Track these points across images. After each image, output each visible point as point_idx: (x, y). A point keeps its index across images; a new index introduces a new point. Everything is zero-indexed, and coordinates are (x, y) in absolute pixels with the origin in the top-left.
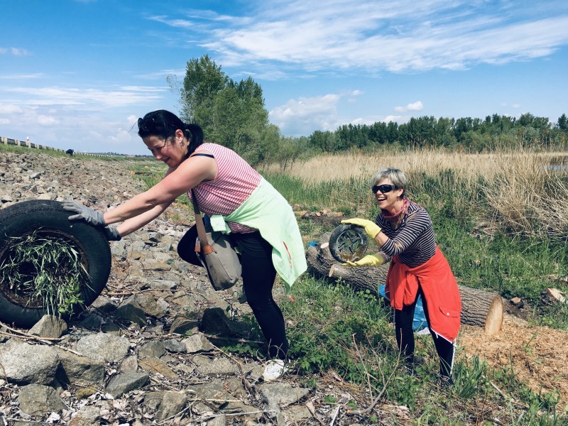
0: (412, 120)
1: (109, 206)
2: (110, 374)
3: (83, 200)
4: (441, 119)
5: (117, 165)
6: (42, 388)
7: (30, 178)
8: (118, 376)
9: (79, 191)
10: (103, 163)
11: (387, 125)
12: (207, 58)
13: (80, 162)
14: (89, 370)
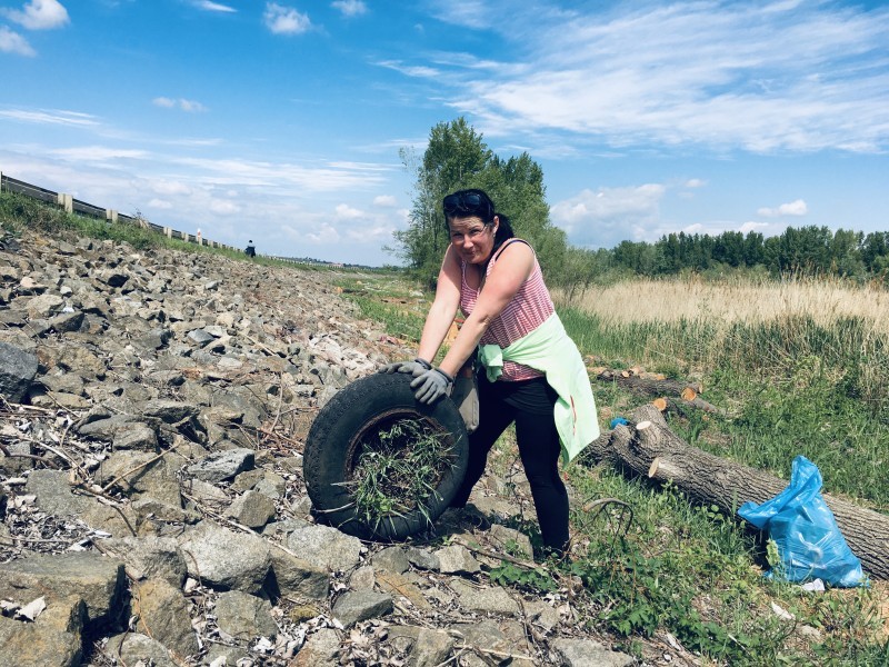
0: (790, 230)
1: (311, 338)
2: (337, 590)
3: (276, 326)
4: (840, 232)
5: (317, 277)
6: (249, 598)
7: (205, 289)
8: (348, 594)
9: (271, 312)
10: (299, 273)
11: (745, 238)
12: (462, 123)
13: (267, 269)
14: (309, 580)
